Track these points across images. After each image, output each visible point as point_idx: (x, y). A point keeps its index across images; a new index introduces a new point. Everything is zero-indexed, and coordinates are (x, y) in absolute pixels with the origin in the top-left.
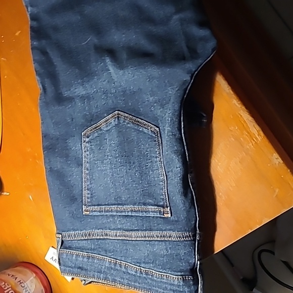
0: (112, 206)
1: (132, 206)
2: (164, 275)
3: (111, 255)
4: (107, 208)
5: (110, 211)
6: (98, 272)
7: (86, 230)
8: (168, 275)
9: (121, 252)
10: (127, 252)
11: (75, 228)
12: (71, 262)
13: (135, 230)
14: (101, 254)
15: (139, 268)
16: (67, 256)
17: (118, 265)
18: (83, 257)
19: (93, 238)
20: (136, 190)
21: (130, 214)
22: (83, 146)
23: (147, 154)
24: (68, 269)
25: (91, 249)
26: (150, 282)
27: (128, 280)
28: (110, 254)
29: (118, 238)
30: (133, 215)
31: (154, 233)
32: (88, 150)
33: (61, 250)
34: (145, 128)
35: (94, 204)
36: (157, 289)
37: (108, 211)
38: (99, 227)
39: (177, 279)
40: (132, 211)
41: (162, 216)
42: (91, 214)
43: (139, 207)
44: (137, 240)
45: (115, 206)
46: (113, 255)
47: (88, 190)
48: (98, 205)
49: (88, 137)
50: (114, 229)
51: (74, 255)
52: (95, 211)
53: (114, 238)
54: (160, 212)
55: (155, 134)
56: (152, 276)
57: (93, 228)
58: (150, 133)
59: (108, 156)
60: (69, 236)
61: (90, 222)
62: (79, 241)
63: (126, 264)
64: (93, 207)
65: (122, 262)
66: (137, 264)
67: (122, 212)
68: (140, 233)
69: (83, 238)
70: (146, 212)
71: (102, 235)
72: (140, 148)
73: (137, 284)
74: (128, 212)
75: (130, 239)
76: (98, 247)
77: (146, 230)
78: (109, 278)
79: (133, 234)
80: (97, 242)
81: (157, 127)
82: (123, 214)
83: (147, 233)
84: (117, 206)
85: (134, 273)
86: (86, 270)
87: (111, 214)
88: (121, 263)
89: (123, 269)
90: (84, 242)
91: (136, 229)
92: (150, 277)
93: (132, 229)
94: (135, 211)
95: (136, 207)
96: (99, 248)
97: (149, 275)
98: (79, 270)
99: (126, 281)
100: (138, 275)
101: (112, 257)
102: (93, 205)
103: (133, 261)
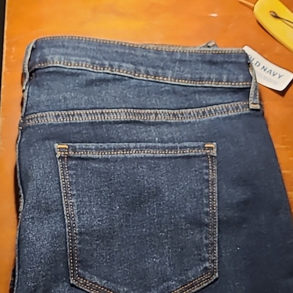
0: (164, 155)
1: (129, 156)
2: (75, 65)
3: (164, 87)
4: (171, 154)
5: (168, 148)
6: (185, 61)
7: (211, 120)
8: (69, 67)
9: (148, 93)
10: (139, 92)
11: (228, 121)
12: (229, 70)
13: (122, 122)
14: (182, 87)
15: (115, 73)
16: (237, 79)
17: (151, 73)
18: (209, 79)
19: (197, 109)
20: (122, 181)
21: (132, 145)
22: (216, 255)
23: (97, 240)
24: (233, 60)
25: (199, 92)
26: (98, 56)
27: (135, 55)
28: (167, 88)
29: (152, 111)
30: (126, 144)
31: (85, 119)
32: (207, 246)
33: (249, 86)
34: (96, 284)
35: (197, 159)
36: (88, 48)
37: (172, 148)
38: (188, 125)
39: (55, 62)
40: (128, 149)
41: (71, 144)
42: (201, 144)
43: (115, 156)
44: (118, 108)
45: (158, 155)
46: (162, 87)
47: (208, 181)
48: (189, 157)
49: (206, 268)
50: (162, 123)
51: (224, 80)
52: (194, 148)
53: (161, 111)
54: (74, 150)
55: (79, 274)
56: (94, 63)
57: (198, 124)
58: (87, 276)
59: (167, 238)
60: (237, 108)
61: (203, 133)
62: (221, 101)
63: (139, 76)
64: (197, 154)
65: (145, 79)
66: (120, 77)
67: (146, 148)
68: (112, 118)
69: (214, 107)
70: (104, 149)
71: (182, 114)
72: (110, 249)
73: (120, 50)
74: (135, 148)
75: (129, 110)
76: (189, 97)
77: (102, 123)
78: (168, 54)
79: (123, 118)
80: (190, 104)
81: (72, 285)
82: (143, 145)
83: (99, 119)
84: (155, 155)
85: (124, 64)
86: (204, 62)
87: (166, 145)
88: (147, 78)
89: (142, 69)
90: (212, 102)
91: (120, 125)
92: (97, 62)
93: (127, 125)
94: (123, 148)
95: (122, 156)
96: (186, 96)
97: (98, 64)
98: (215, 60)
99: (138, 53)
100: (116, 63)
101: (163, 85)
102: (198, 156)
103: (127, 82)
